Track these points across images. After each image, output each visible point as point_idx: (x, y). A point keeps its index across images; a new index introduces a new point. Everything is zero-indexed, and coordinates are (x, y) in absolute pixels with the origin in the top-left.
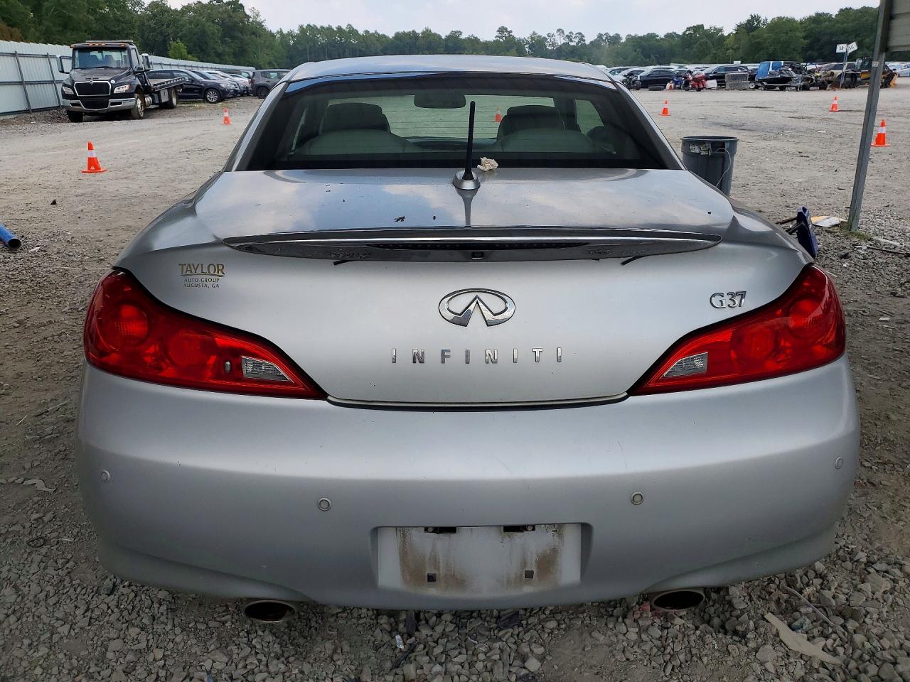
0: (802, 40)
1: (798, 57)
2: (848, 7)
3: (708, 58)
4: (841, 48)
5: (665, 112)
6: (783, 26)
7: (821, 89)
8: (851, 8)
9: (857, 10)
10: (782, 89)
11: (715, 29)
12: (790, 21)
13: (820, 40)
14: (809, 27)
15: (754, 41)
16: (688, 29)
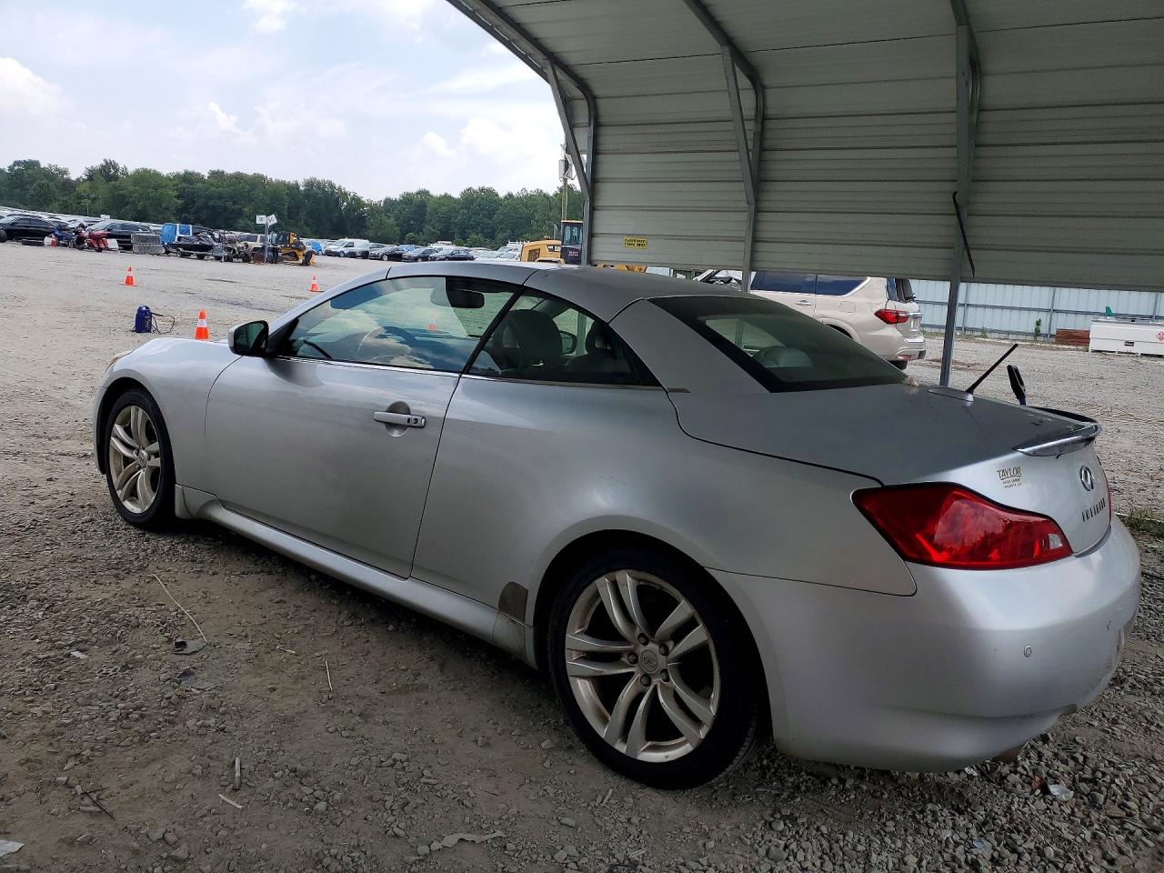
0: (175, 199)
1: (174, 219)
2: (221, 169)
3: (56, 205)
4: (261, 220)
5: (129, 281)
6: (146, 179)
7: (244, 261)
8: (223, 172)
9: (231, 175)
10: (201, 257)
11: (57, 169)
12: (156, 175)
13: (195, 202)
14: (180, 186)
15: (116, 193)
16: (17, 163)
